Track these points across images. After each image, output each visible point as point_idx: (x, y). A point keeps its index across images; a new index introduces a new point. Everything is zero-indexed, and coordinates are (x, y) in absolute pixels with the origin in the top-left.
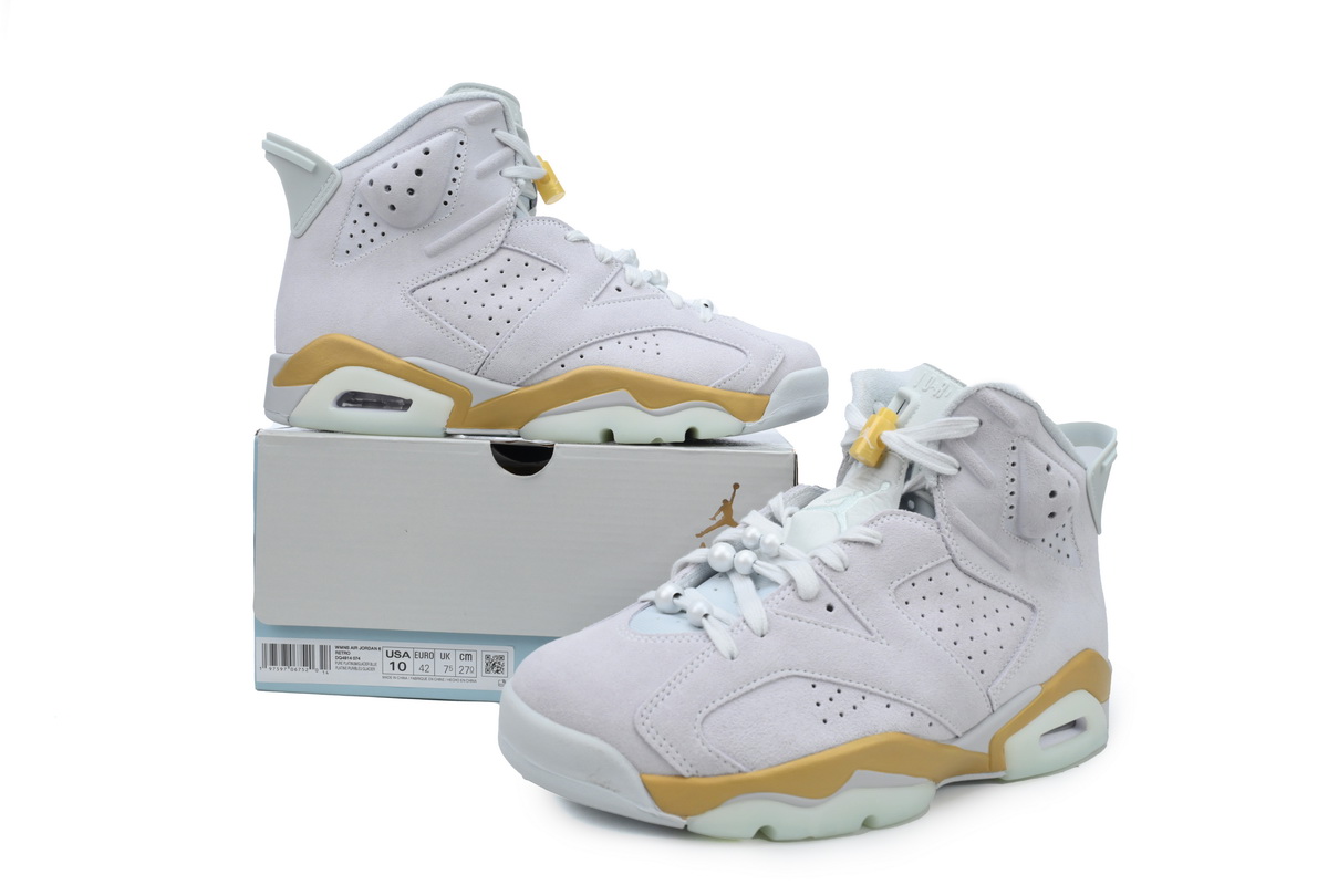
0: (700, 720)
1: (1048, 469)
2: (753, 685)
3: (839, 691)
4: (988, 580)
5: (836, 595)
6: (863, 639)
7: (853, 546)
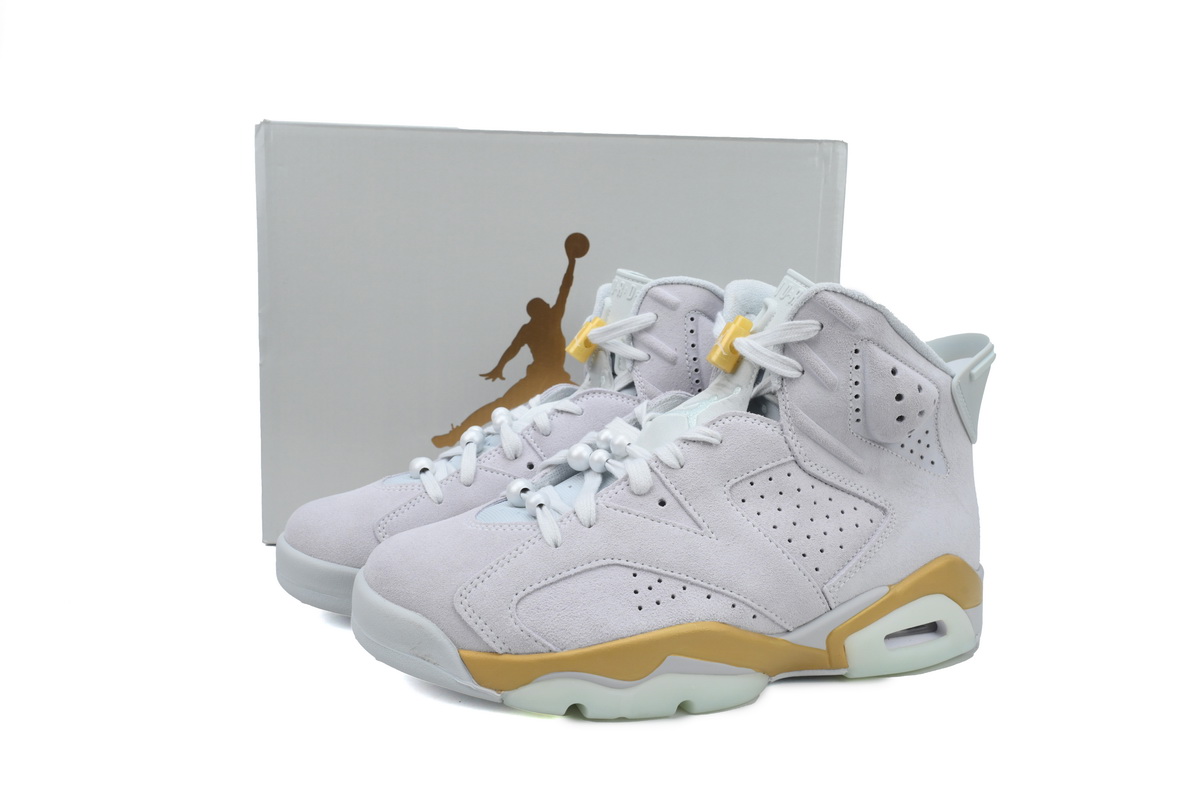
0: (515, 602)
1: (894, 372)
2: (572, 572)
3: (660, 581)
4: (836, 482)
5: (669, 490)
6: (691, 533)
7: (691, 444)
